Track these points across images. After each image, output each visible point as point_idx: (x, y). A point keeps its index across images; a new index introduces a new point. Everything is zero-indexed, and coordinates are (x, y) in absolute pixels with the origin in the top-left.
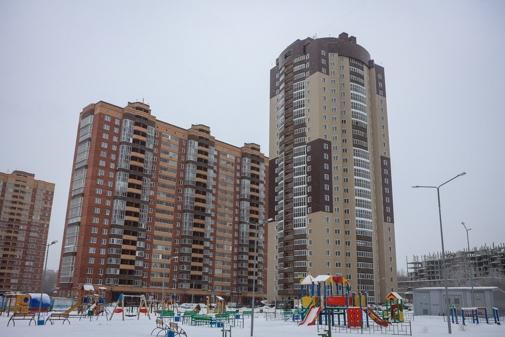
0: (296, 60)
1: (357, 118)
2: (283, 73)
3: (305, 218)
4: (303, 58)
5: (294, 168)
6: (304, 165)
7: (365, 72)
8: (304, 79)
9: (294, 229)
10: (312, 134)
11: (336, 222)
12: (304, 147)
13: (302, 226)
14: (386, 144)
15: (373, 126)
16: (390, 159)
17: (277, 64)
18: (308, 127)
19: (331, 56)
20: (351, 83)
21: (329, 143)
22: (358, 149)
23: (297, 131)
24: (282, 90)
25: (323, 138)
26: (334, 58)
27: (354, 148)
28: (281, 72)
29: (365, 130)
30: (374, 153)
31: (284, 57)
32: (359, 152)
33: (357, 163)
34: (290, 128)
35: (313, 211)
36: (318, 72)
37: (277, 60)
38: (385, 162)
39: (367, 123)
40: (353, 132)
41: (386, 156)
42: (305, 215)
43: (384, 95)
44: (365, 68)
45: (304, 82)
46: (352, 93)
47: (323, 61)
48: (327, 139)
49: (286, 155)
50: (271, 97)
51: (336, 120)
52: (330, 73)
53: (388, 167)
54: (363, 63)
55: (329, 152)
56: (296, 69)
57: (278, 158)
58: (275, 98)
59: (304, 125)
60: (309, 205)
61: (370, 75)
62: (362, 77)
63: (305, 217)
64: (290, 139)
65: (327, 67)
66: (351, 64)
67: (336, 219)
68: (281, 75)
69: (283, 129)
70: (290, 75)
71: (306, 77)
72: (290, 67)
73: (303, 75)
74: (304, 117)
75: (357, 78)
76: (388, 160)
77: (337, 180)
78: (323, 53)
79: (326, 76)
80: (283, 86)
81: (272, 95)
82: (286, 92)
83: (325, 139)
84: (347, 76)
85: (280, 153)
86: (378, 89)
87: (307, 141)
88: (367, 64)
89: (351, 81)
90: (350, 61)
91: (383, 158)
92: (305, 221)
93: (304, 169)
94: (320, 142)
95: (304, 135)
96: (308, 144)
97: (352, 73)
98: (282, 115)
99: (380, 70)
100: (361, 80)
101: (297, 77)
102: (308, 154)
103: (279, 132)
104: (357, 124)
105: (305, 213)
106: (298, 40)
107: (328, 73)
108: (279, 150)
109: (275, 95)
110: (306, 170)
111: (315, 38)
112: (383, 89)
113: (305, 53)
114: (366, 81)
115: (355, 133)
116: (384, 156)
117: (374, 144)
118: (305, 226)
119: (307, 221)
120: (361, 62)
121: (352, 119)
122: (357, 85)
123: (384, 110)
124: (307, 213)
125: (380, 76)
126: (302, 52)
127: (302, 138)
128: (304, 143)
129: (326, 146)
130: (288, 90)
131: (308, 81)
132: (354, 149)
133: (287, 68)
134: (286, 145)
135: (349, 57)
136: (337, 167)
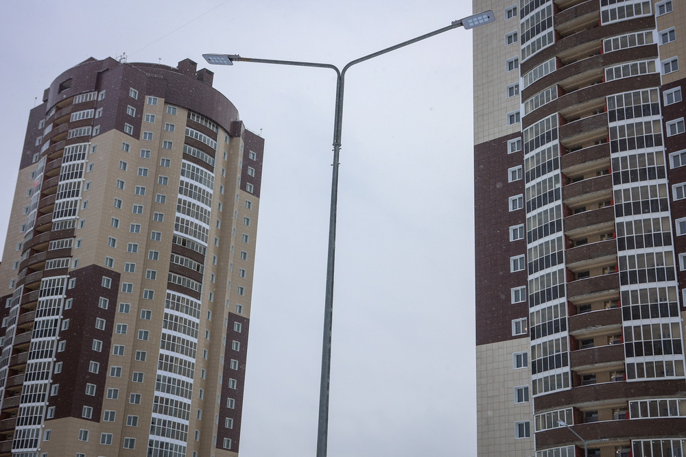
0: (79, 99)
1: (186, 233)
2: (52, 120)
3: (38, 430)
4: (93, 96)
5: (36, 319)
6: (57, 317)
7: (221, 143)
8: (86, 139)
9: (13, 451)
10: (84, 254)
11: (103, 442)
12: (63, 279)
13: (30, 447)
14: (245, 291)
15: (222, 252)
16: (248, 320)
17: (45, 101)
18: (78, 239)
19: (150, 102)
20: (184, 161)
21: (116, 277)
22: (177, 294)
23: (55, 245)
24: (43, 155)
25: (104, 264)
26: (154, 106)
27: (168, 291)
28: (48, 117)
29: (200, 258)
30: (216, 307)
31: (58, 87)
32: (178, 300)
33: (173, 323)
34: (44, 236)
35: (58, 415)
36: (114, 130)
37: (47, 92)
38: (237, 327)
39: (206, 245)
40: (172, 260)
41: (242, 314)
42: (39, 423)
43: (257, 193)
44: (222, 135)
45: (85, 146)
46: (182, 182)
47: (131, 111)
48: (113, 268)
49: (27, 290)
50: (22, 167)
51: (138, 231)
52: (142, 136)
53: (243, 338)
54: (218, 125)
55: (112, 294)
56: (77, 116)
57: (11, 296)
58: (29, 169)
59: (70, 233)
60: (52, 401)
61: (231, 149)
62: (212, 152)
63: (39, 426)
64: (39, 259)
65: (137, 123)
66: (190, 124)
67: (104, 436)
68: (47, 124)
69: (30, 237)
70: (62, 128)
71: (92, 137)
72: (65, 111)
73: (86, 130)
74: (74, 217)
75: (199, 153)
76: (245, 322)
77: (121, 353)
78: (133, 93)
79: (132, 141)
80: (46, 147)
81: (26, 162)
82: (49, 160)
83: (107, 267)
84: (179, 146)
85: (18, 285)
86: (245, 178)
87: (72, 267)
88: (228, 128)
89: (186, 156)
90: (189, 117)
91: (233, 318)
92: (37, 436)
93: (56, 325)
94: (96, 272)
95: (67, 253)
96: (72, 274)
97: (189, 141)
98: (35, 206)
99: (255, 144)
100: (207, 158)
101: (73, 133)
102: (69, 293)
103: (23, 241)
104: (184, 244)
105: (40, 418)
106: (92, 59)
107: (136, 135)
108: (17, 279)
109: (31, 163)
110: (58, 328)
111: (122, 61)
112: (257, 182)
113: (98, 88)
114: (219, 161)
115: (177, 261)
116: (237, 313)
117: (218, 288)
118: (35, 446)
119: (43, 435)
120: (214, 122)
121: (175, 232)
122: (197, 166)
123: (251, 222)
124: (46, 419)
125: (252, 156)
126: (93, 85)
127: (61, 259)
128: (64, 271)
129: (106, 282)
130: (54, 157)
131: (93, 145)
132: (169, 295)
133: (59, 112)
134: (31, 271)
135: (190, 110)
136: (125, 327)
